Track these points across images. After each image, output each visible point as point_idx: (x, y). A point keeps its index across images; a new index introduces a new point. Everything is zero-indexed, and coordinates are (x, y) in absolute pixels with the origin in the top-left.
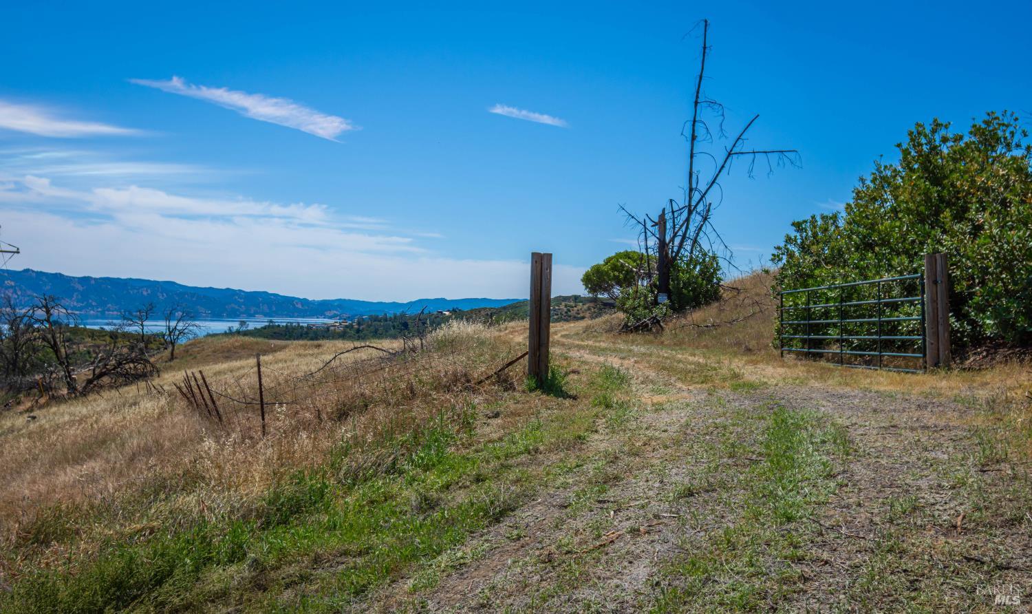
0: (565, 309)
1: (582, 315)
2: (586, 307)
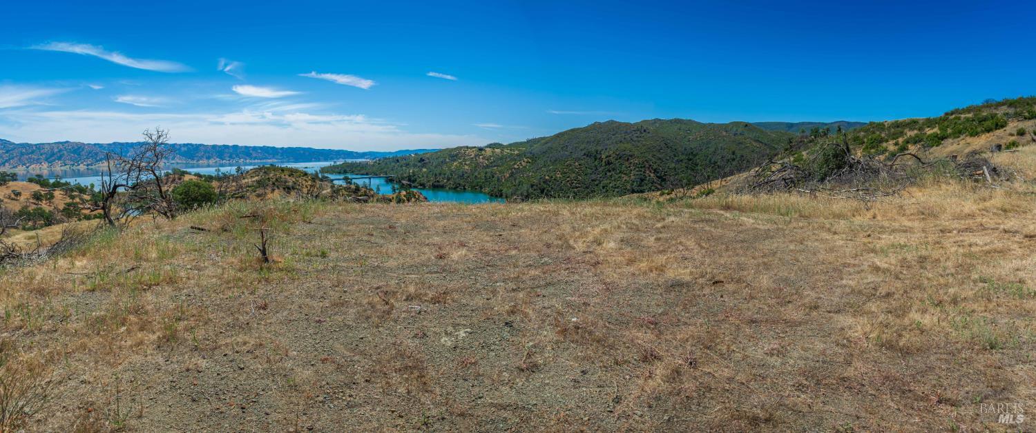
0: (464, 152)
1: (470, 154)
2: (472, 150)
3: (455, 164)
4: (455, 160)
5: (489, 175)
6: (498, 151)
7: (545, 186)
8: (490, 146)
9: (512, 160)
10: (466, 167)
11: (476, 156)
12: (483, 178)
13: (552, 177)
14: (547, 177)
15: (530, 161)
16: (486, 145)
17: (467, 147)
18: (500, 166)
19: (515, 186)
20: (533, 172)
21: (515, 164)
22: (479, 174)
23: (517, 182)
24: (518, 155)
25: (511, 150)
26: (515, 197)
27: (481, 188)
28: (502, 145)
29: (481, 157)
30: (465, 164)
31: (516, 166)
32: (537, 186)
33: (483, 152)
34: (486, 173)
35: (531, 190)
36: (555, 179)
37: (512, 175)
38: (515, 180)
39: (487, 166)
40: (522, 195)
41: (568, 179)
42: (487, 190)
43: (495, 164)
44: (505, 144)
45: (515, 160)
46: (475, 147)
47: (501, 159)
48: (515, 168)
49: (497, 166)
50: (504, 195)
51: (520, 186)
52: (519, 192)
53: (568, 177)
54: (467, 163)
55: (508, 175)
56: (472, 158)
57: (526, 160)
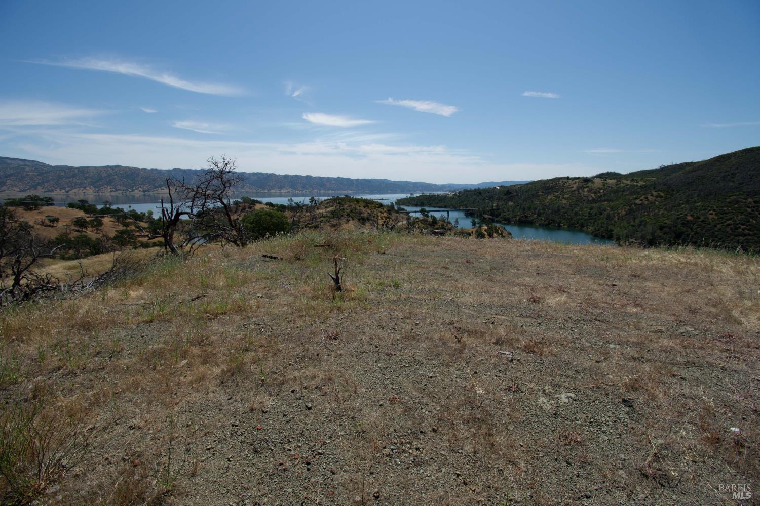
0: (562, 183)
1: (571, 186)
2: (574, 182)
3: (549, 197)
4: (549, 193)
5: (594, 212)
6: (611, 182)
7: (684, 229)
8: (600, 176)
9: (632, 194)
10: (564, 202)
11: (578, 188)
12: (587, 214)
13: (698, 218)
14: (689, 218)
15: (662, 194)
16: (595, 174)
17: (568, 178)
18: (612, 201)
19: (634, 226)
20: (665, 209)
21: (636, 199)
22: (581, 209)
23: (637, 221)
24: (642, 187)
25: (632, 181)
26: (631, 240)
27: (582, 226)
28: (620, 174)
29: (586, 190)
30: (563, 198)
31: (638, 202)
32: (670, 228)
33: (590, 184)
34: (591, 209)
35: (659, 233)
36: (703, 221)
37: (630, 212)
38: (634, 219)
39: (594, 201)
40: (643, 238)
41: (730, 222)
42: (591, 229)
43: (606, 198)
44: (624, 172)
45: (638, 193)
46: (579, 178)
47: (616, 192)
48: (636, 204)
49: (608, 201)
50: (615, 236)
51: (642, 227)
52: (639, 235)
53: (730, 219)
54: (566, 196)
55: (624, 212)
56: (574, 191)
57: (655, 194)
